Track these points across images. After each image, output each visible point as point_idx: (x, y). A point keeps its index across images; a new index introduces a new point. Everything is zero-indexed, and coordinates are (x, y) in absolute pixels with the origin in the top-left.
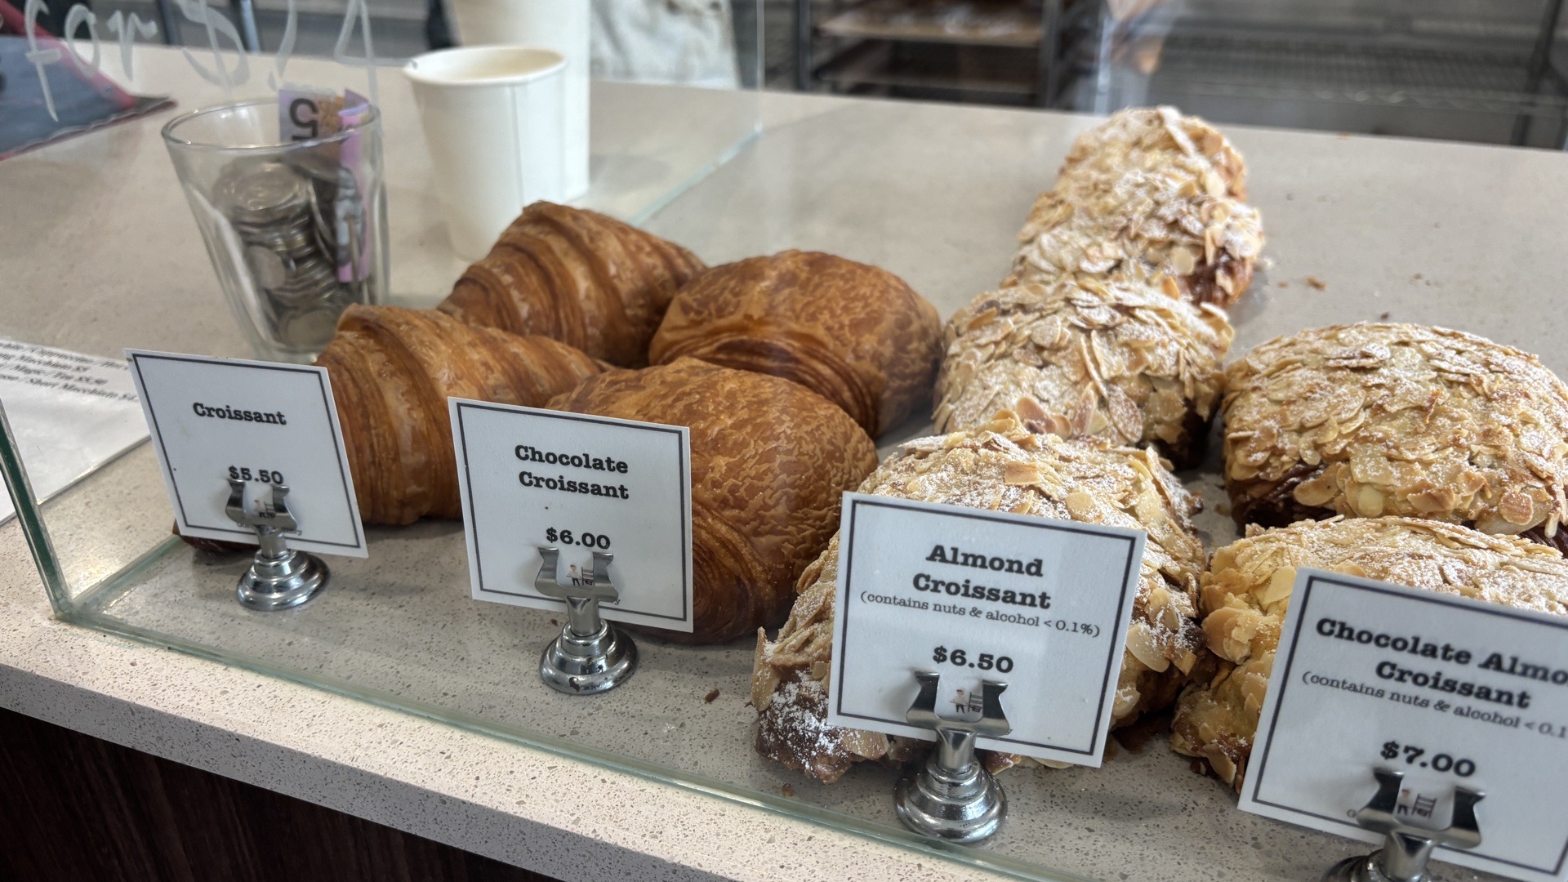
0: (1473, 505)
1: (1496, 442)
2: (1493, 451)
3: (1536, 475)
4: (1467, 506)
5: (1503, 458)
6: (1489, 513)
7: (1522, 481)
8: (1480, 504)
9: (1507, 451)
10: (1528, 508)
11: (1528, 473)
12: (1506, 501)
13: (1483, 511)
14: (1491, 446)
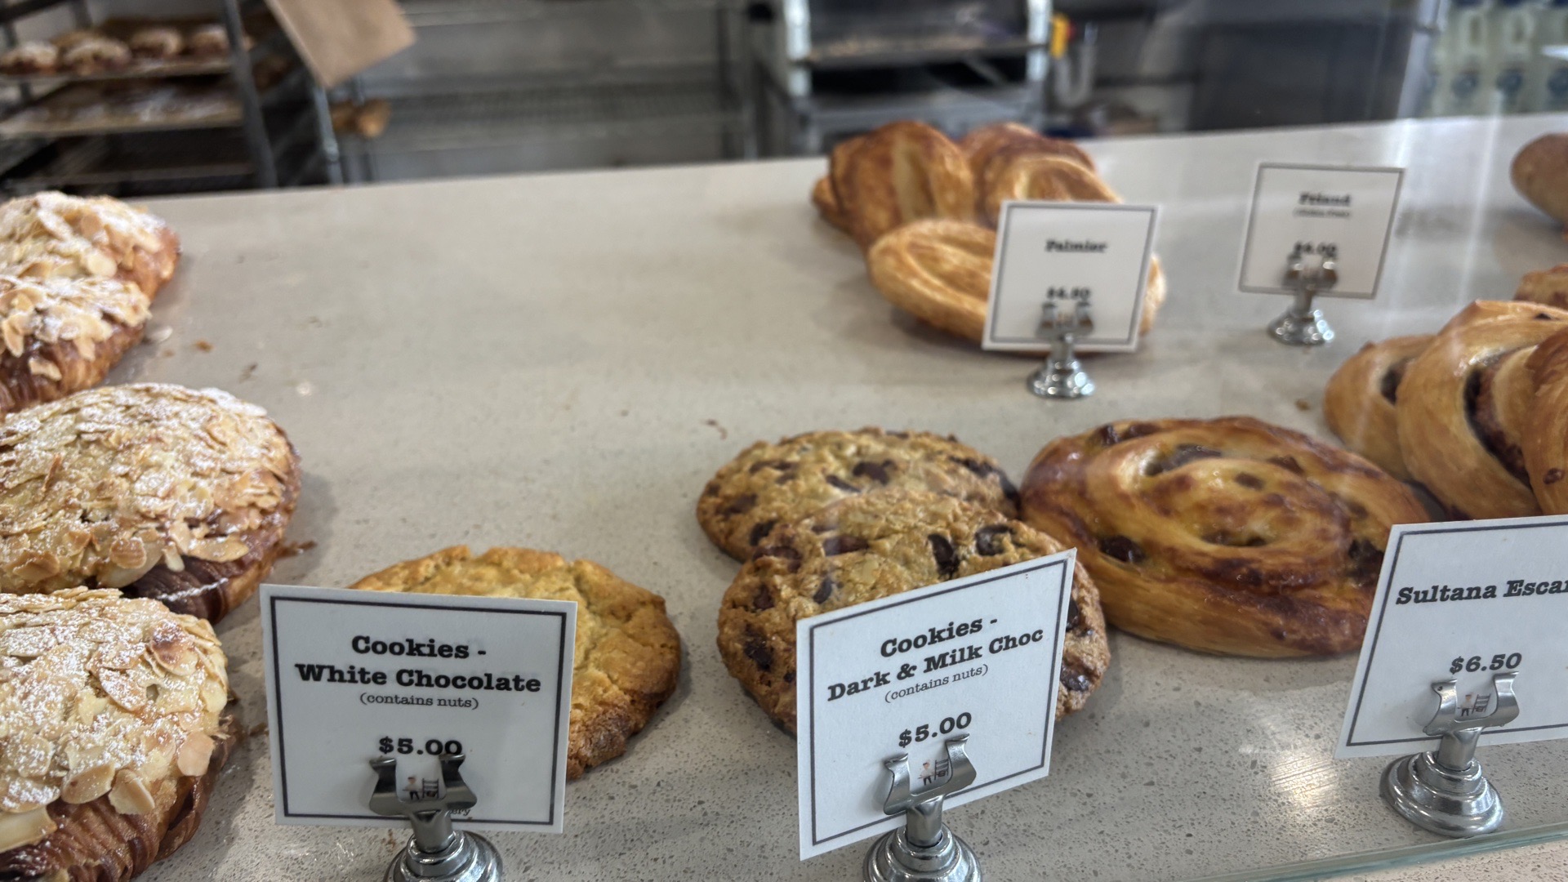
0: (84, 561)
1: (107, 494)
2: (104, 504)
3: (145, 517)
4: (78, 564)
5: (114, 509)
6: (104, 565)
7: (132, 526)
8: (92, 559)
9: (117, 500)
10: (139, 551)
11: (137, 518)
12: (115, 549)
13: (97, 565)
14: (103, 499)
